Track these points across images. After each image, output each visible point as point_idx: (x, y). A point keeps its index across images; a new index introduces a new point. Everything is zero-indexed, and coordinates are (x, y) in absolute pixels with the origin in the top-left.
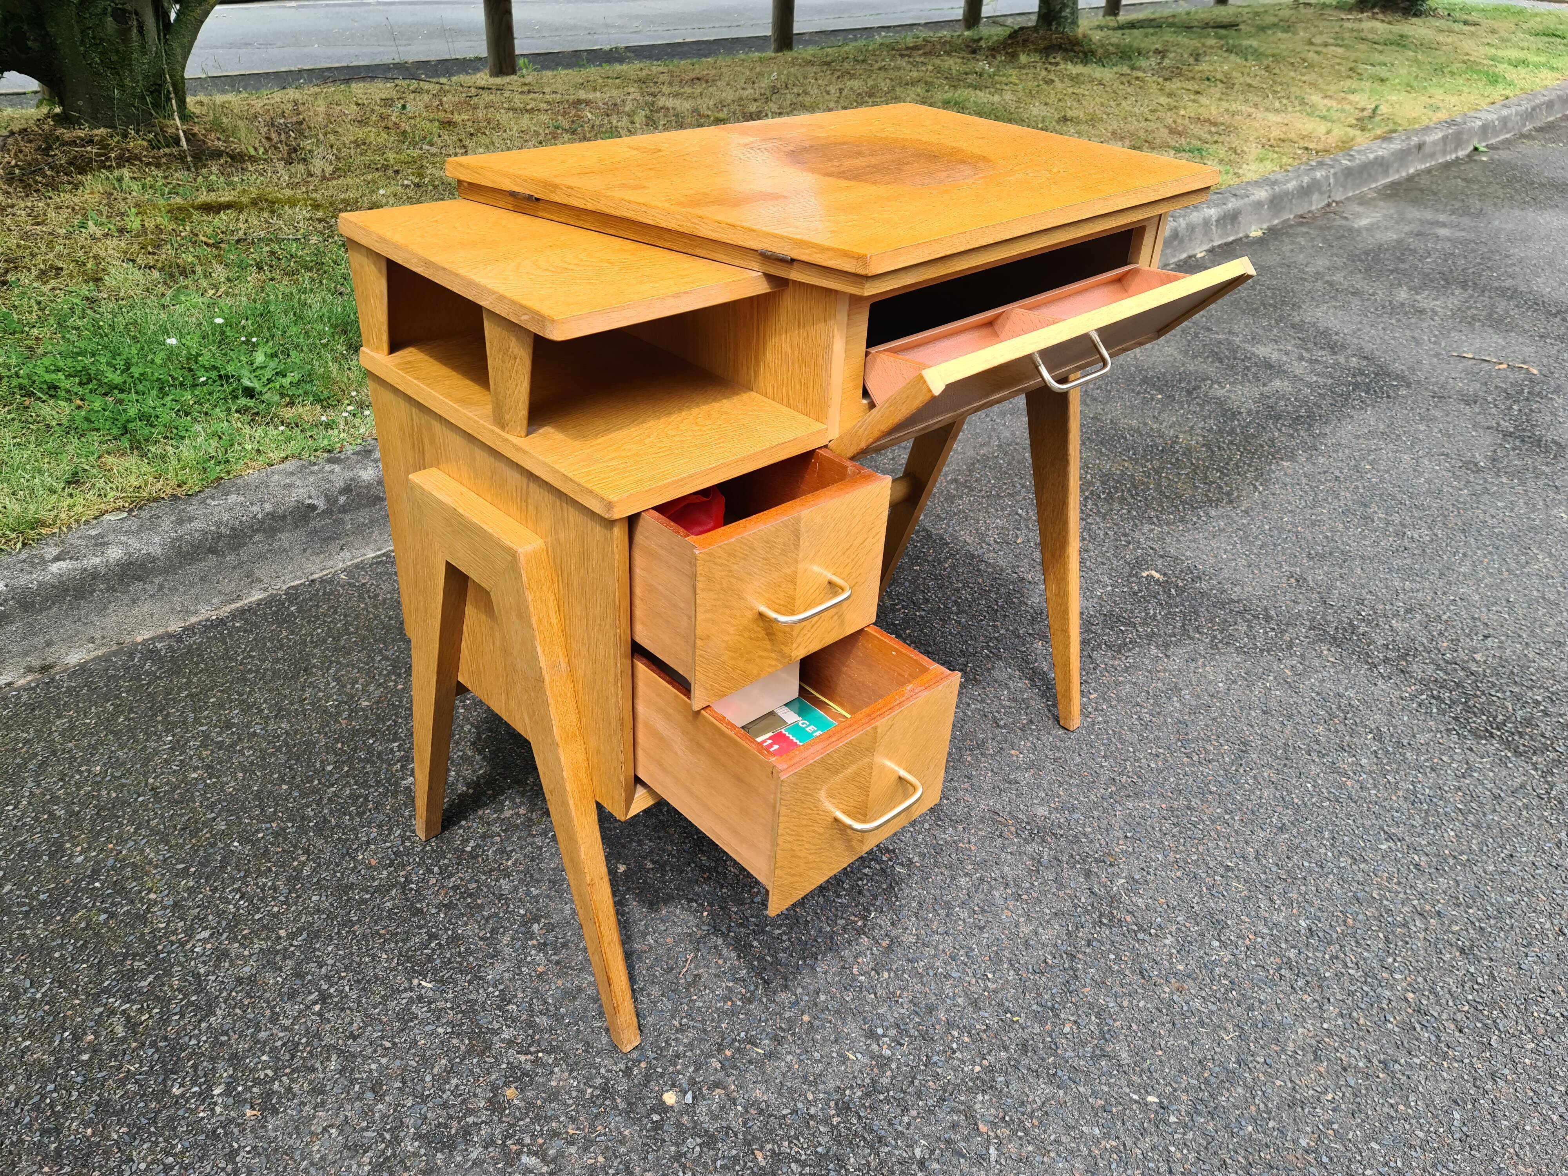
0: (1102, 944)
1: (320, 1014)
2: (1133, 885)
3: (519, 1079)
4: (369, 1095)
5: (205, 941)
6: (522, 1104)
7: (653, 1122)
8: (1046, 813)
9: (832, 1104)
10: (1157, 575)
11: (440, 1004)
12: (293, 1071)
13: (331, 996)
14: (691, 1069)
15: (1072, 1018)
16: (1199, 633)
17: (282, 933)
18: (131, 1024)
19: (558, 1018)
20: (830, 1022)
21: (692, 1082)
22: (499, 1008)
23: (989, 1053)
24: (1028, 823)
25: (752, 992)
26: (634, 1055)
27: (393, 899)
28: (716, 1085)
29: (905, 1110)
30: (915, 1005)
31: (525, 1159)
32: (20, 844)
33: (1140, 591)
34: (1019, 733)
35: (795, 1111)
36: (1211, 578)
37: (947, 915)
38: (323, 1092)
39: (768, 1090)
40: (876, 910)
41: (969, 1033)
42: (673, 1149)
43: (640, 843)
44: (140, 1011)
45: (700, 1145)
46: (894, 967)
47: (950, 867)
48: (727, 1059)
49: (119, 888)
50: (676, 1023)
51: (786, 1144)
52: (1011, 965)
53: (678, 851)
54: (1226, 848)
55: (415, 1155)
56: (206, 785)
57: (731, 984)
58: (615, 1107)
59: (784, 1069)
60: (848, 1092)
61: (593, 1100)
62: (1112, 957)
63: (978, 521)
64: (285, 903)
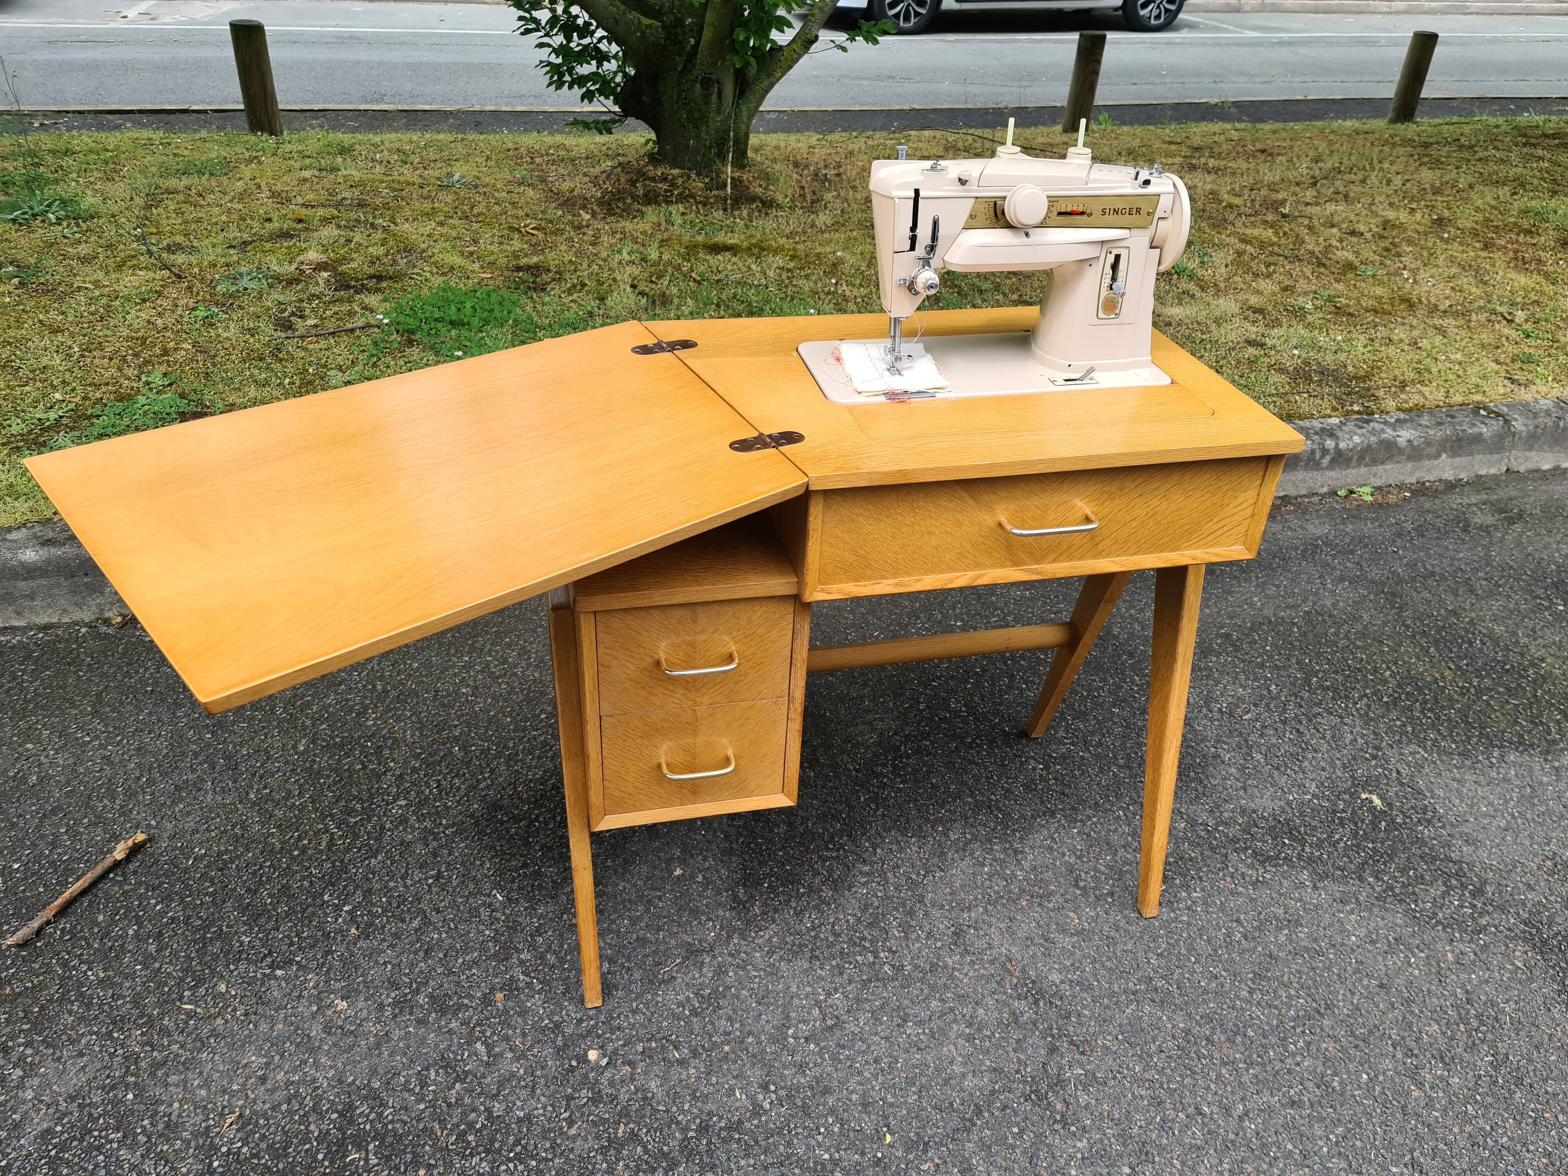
0: (1016, 1115)
1: (430, 886)
2: (1089, 1080)
3: (511, 990)
4: (422, 954)
5: (400, 807)
6: (501, 1007)
7: (571, 1065)
8: (1058, 981)
9: (698, 1121)
10: (1377, 802)
11: (498, 915)
12: (392, 916)
13: (443, 877)
14: (621, 1043)
15: (937, 1161)
16: (1376, 877)
17: (444, 822)
18: (331, 843)
19: (562, 961)
20: (742, 1060)
21: (615, 1052)
22: (532, 935)
23: (845, 1150)
24: (1033, 982)
25: (703, 1009)
26: (591, 1013)
27: (520, 828)
28: (631, 1064)
29: (747, 1156)
30: (817, 1083)
31: (478, 1045)
32: (347, 700)
33: (1344, 811)
34: (1092, 899)
35: (667, 1111)
36: (1443, 827)
37: (898, 1025)
38: (399, 938)
39: (661, 1086)
40: (843, 993)
41: (842, 1125)
42: (570, 1090)
43: (705, 859)
44: (340, 837)
45: (589, 1099)
46: (822, 1044)
47: (932, 988)
48: (650, 1049)
49: (379, 750)
50: (634, 1005)
51: (645, 1130)
52: (920, 1091)
53: (728, 877)
54: (1216, 1093)
55: (422, 1006)
56: (467, 700)
57: (692, 996)
58: (554, 1042)
59: (684, 1077)
60: (715, 1119)
61: (543, 1030)
62: (1016, 1130)
63: (1218, 683)
64: (458, 802)
